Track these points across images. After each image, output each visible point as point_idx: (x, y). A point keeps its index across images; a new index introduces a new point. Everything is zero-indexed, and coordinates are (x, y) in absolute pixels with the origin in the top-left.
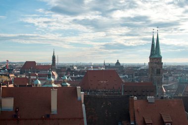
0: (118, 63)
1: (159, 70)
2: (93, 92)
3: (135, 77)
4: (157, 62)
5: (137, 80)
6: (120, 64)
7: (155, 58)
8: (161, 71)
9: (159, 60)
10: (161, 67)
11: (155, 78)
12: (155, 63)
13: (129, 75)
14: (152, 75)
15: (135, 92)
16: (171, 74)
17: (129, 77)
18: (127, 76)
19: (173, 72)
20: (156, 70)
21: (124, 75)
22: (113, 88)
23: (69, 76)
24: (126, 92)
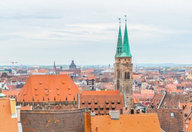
0: (73, 65)
1: (129, 73)
2: (38, 105)
3: (96, 84)
4: (125, 62)
7: (123, 58)
8: (131, 75)
9: (127, 61)
10: (131, 70)
11: (123, 84)
12: (123, 64)
13: (87, 81)
14: (118, 81)
15: (96, 104)
16: (144, 79)
17: (88, 84)
18: (86, 83)
19: (148, 77)
20: (124, 74)
21: (81, 81)
22: (66, 99)
23: (5, 83)
24: (83, 104)
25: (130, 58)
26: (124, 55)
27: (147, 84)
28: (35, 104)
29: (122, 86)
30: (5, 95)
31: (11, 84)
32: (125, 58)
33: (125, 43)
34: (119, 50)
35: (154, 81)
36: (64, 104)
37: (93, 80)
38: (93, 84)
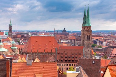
0: (64, 30)
1: (89, 36)
2: (35, 54)
3: (76, 42)
4: (87, 30)
5: (77, 44)
6: (66, 31)
7: (86, 27)
9: (89, 29)
10: (91, 34)
11: (86, 43)
12: (86, 31)
13: (71, 40)
14: (83, 41)
15: (66, 54)
16: (105, 39)
17: (71, 42)
18: (70, 41)
19: (107, 38)
20: (87, 37)
21: (67, 40)
22: (51, 51)
23: (22, 41)
24: (58, 54)
25: (90, 27)
26: (86, 25)
27: (107, 43)
28: (33, 54)
29: (85, 44)
30: (17, 48)
31: (26, 41)
32: (87, 27)
33: (87, 18)
34: (84, 22)
35: (111, 41)
36: (50, 54)
37: (74, 40)
38: (74, 42)
